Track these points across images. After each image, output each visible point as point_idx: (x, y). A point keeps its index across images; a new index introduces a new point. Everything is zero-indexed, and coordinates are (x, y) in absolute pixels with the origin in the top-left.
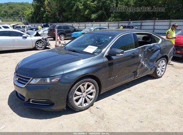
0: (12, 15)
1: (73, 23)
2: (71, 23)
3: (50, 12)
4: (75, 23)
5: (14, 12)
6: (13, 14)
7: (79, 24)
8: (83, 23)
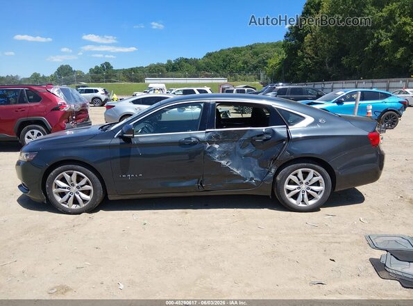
0: (255, 68)
1: (359, 81)
2: (354, 81)
3: (312, 58)
4: (364, 81)
5: (259, 62)
6: (257, 67)
7: (372, 82)
8: (382, 80)
